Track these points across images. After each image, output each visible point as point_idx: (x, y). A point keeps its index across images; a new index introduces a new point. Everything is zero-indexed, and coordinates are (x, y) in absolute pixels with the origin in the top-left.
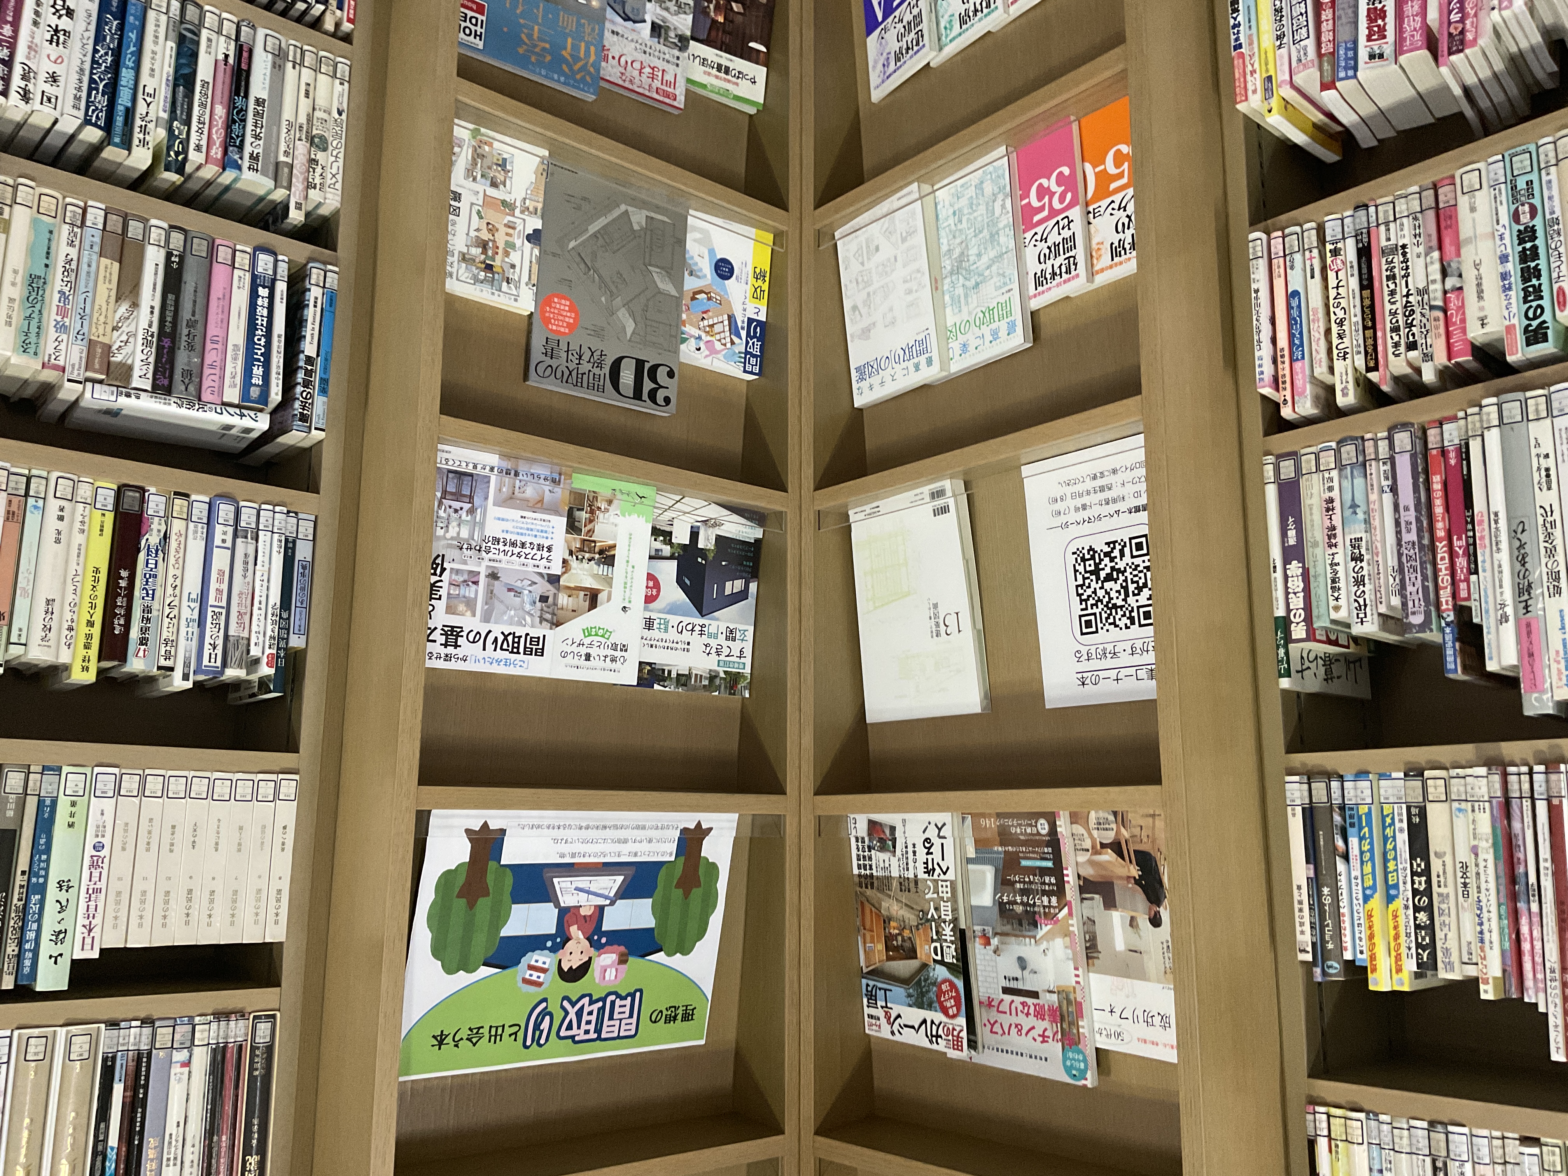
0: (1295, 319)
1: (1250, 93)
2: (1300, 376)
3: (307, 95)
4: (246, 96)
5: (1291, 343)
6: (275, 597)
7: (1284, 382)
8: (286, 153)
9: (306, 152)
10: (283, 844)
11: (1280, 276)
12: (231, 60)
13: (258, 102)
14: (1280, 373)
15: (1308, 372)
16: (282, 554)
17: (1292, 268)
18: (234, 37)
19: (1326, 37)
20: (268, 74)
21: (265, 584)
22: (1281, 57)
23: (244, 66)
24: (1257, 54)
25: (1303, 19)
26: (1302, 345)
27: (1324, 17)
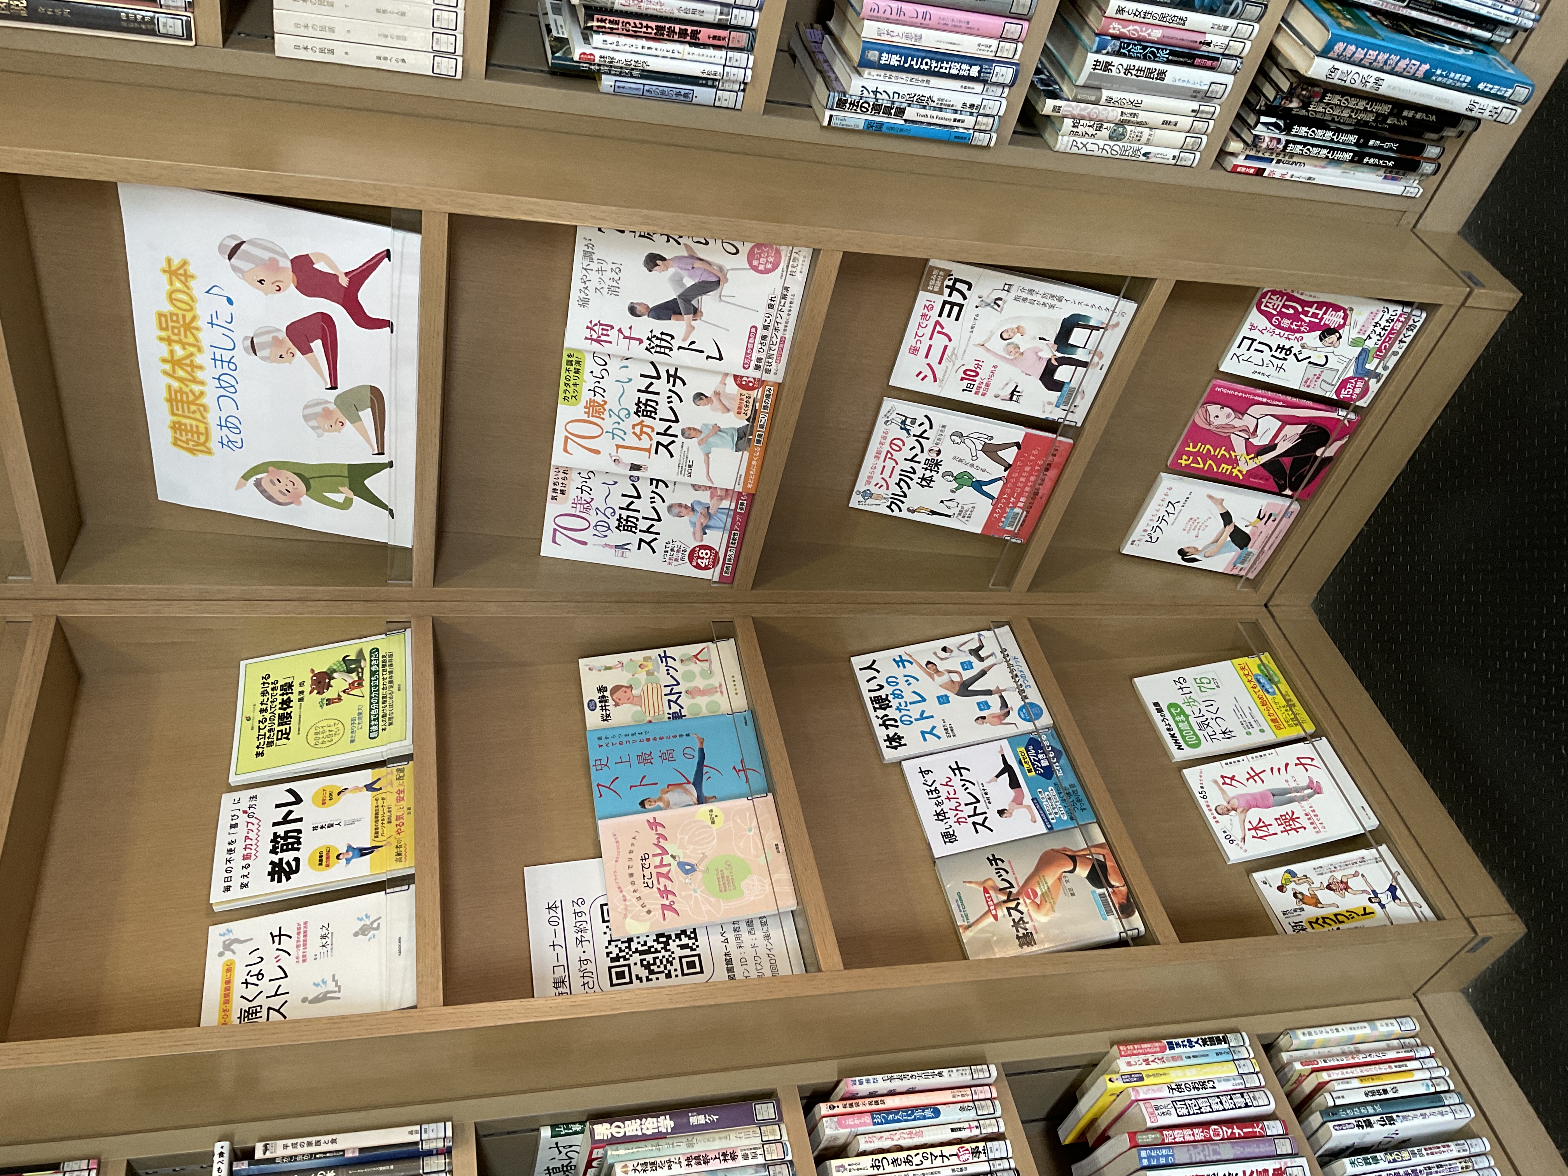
0: (913, 1113)
1: (1128, 1059)
2: (857, 1122)
3: (1165, 123)
4: (1169, 62)
5: (889, 1111)
6: (656, 65)
7: (851, 1105)
8: (1109, 99)
9: (1109, 119)
10: (385, 59)
11: (954, 1097)
12: (1205, 48)
13: (1162, 74)
14: (860, 1101)
15: (861, 1130)
16: (701, 75)
17: (962, 1109)
18: (1226, 52)
19: (1179, 1135)
20: (1189, 85)
21: (670, 55)
22: (1160, 1090)
23: (1197, 61)
24: (1164, 1065)
25: (1195, 1110)
26: (887, 1122)
27: (1196, 1131)
